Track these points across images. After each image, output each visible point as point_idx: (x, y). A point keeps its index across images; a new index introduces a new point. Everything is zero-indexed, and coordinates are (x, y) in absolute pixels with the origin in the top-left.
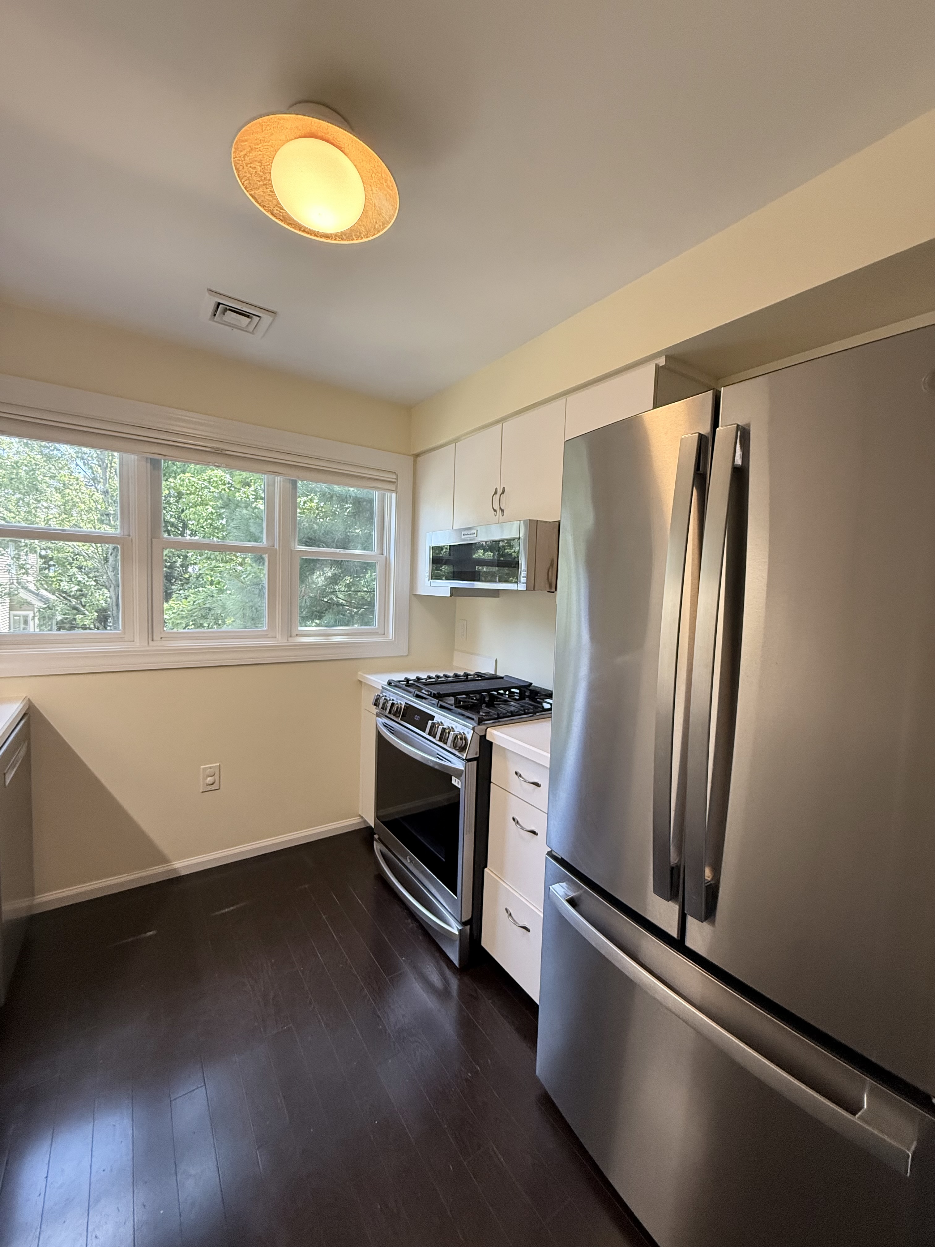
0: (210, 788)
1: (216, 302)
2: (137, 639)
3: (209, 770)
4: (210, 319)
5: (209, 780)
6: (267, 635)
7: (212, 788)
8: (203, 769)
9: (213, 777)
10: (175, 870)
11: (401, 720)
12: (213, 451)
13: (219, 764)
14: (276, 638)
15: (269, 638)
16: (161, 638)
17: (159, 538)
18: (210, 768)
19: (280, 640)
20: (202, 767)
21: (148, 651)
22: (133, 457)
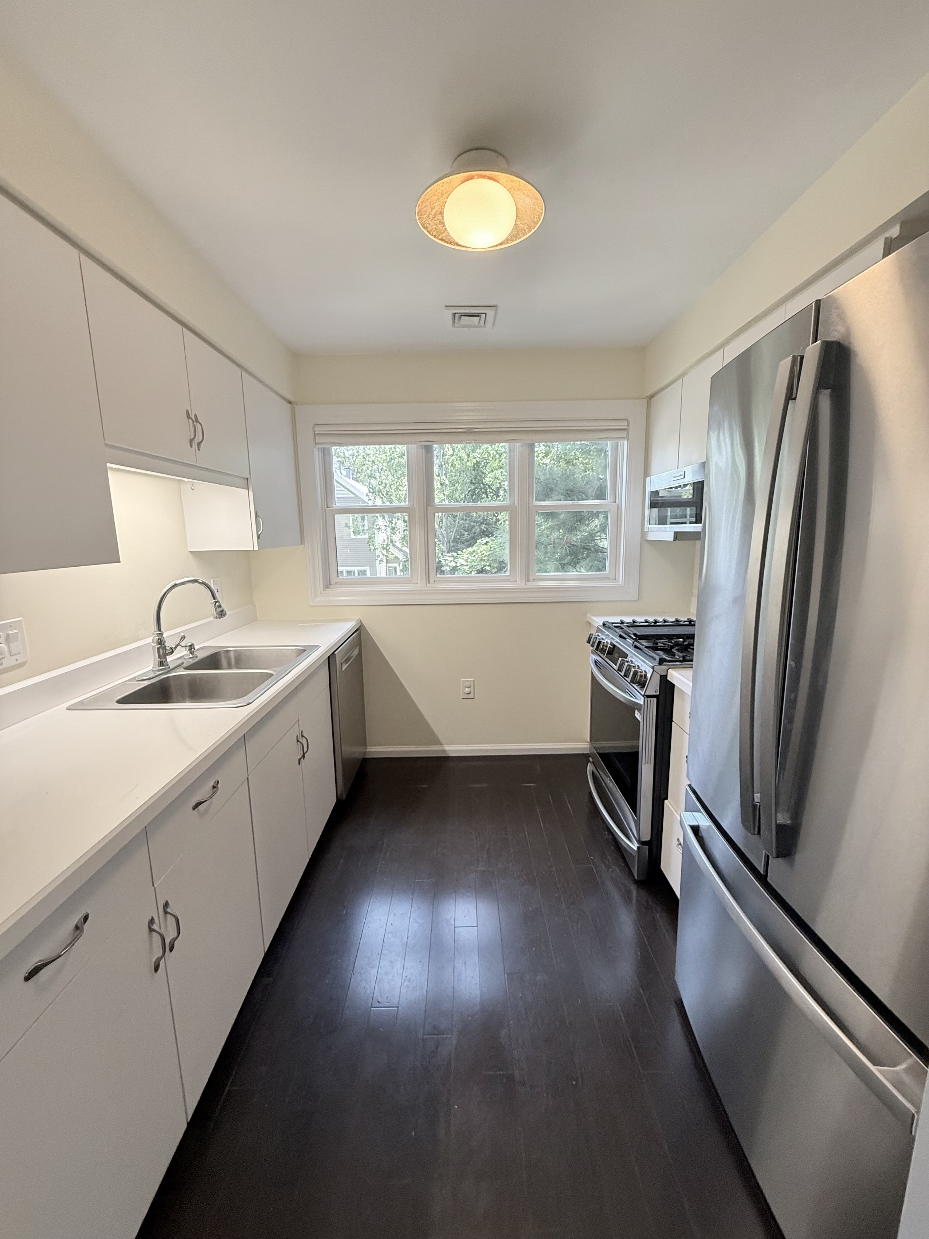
0: (467, 696)
1: (452, 313)
2: (419, 582)
3: (466, 683)
4: (452, 327)
5: (467, 690)
6: (510, 579)
7: (468, 697)
8: (463, 681)
9: (469, 689)
10: (445, 751)
11: (606, 657)
12: (465, 430)
13: (473, 679)
14: (516, 581)
15: (511, 582)
16: (435, 581)
17: (432, 506)
18: (468, 681)
19: (520, 584)
20: (462, 679)
21: (426, 590)
22: (414, 446)
